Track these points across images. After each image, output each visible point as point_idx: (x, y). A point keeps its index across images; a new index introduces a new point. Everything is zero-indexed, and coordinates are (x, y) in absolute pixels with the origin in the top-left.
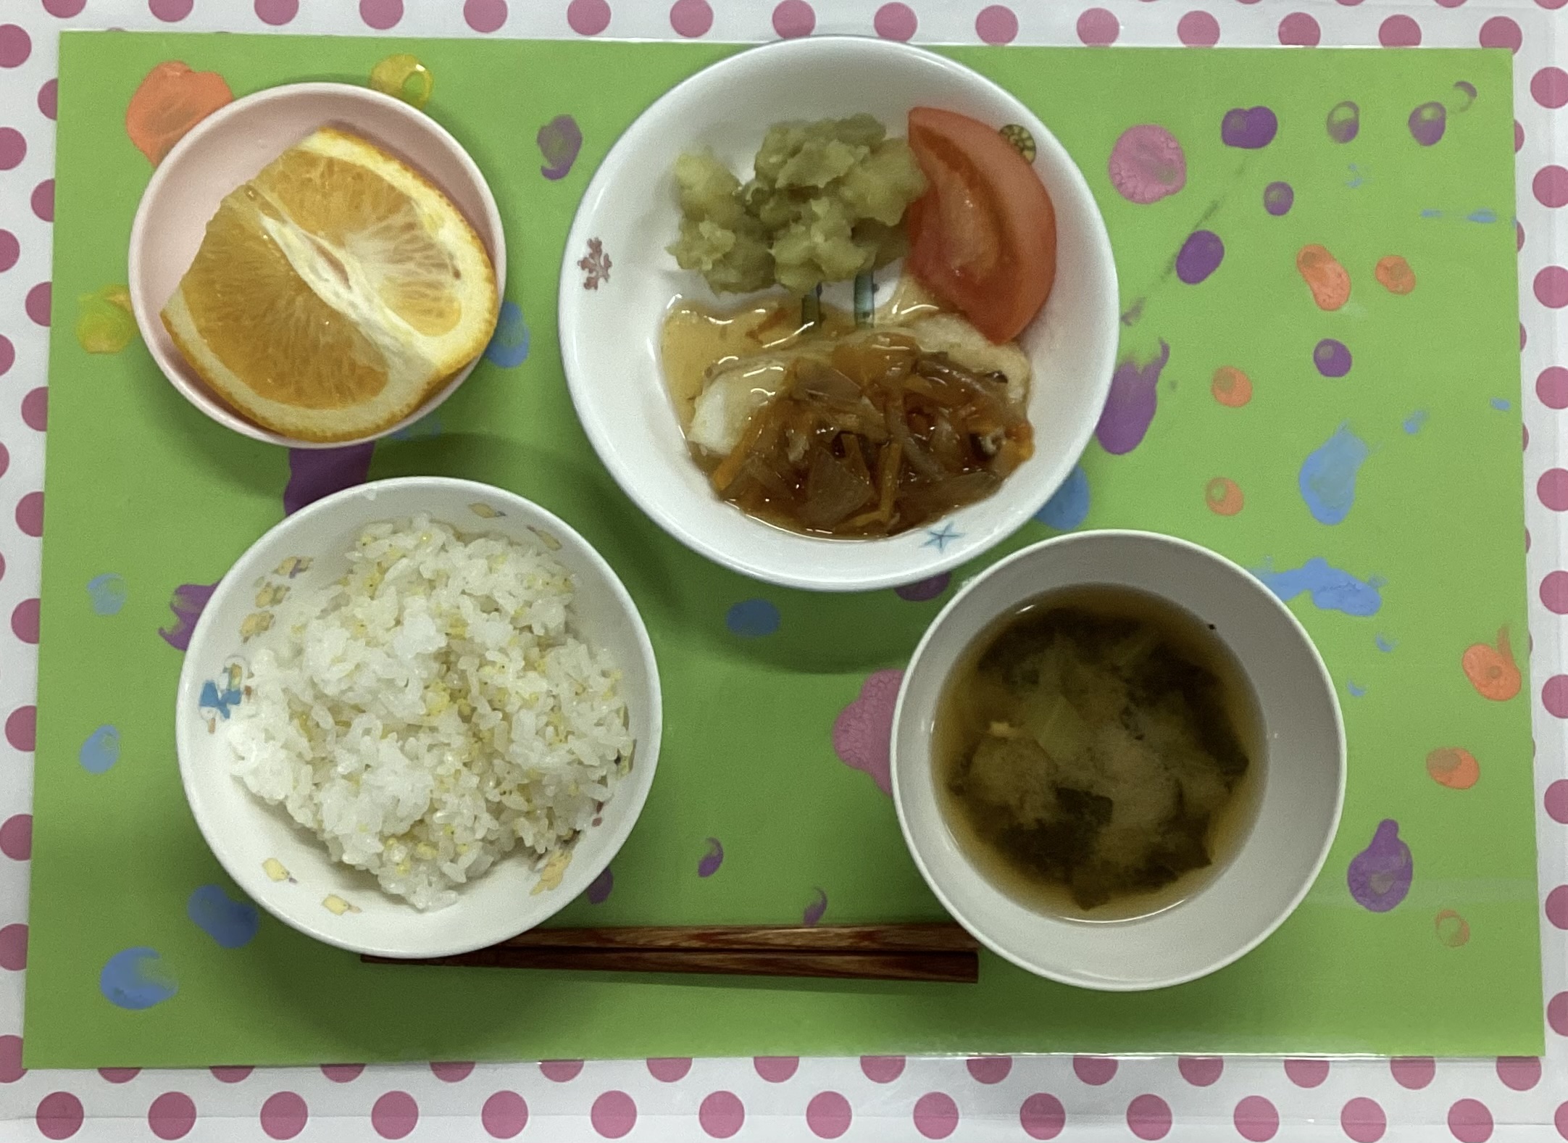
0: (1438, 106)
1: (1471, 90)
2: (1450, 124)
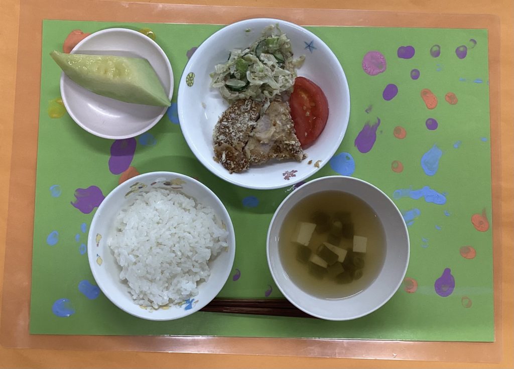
2: (468, 52)
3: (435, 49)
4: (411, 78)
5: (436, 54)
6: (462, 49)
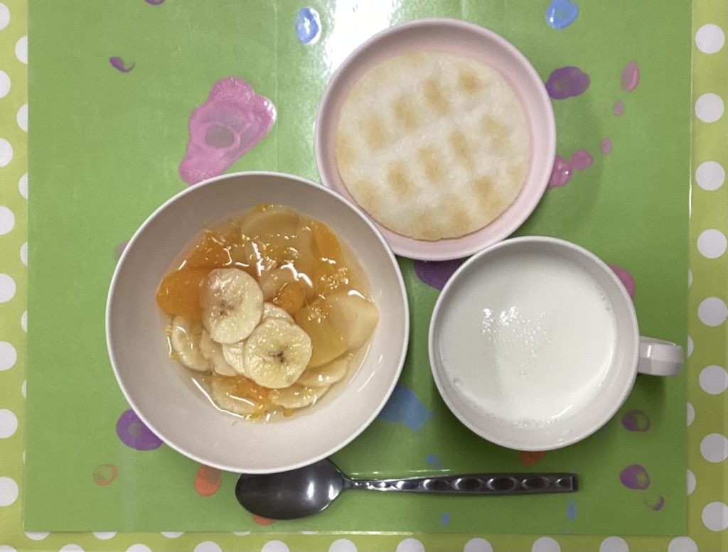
0: (646, 486)
1: (658, 507)
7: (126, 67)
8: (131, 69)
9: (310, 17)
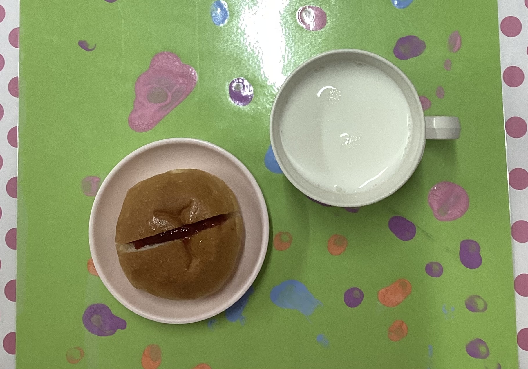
0: (487, 355)
2: (479, 362)
3: (480, 304)
4: (428, 263)
5: (471, 306)
6: (483, 349)
7: (90, 48)
8: (93, 49)
9: (221, 6)
